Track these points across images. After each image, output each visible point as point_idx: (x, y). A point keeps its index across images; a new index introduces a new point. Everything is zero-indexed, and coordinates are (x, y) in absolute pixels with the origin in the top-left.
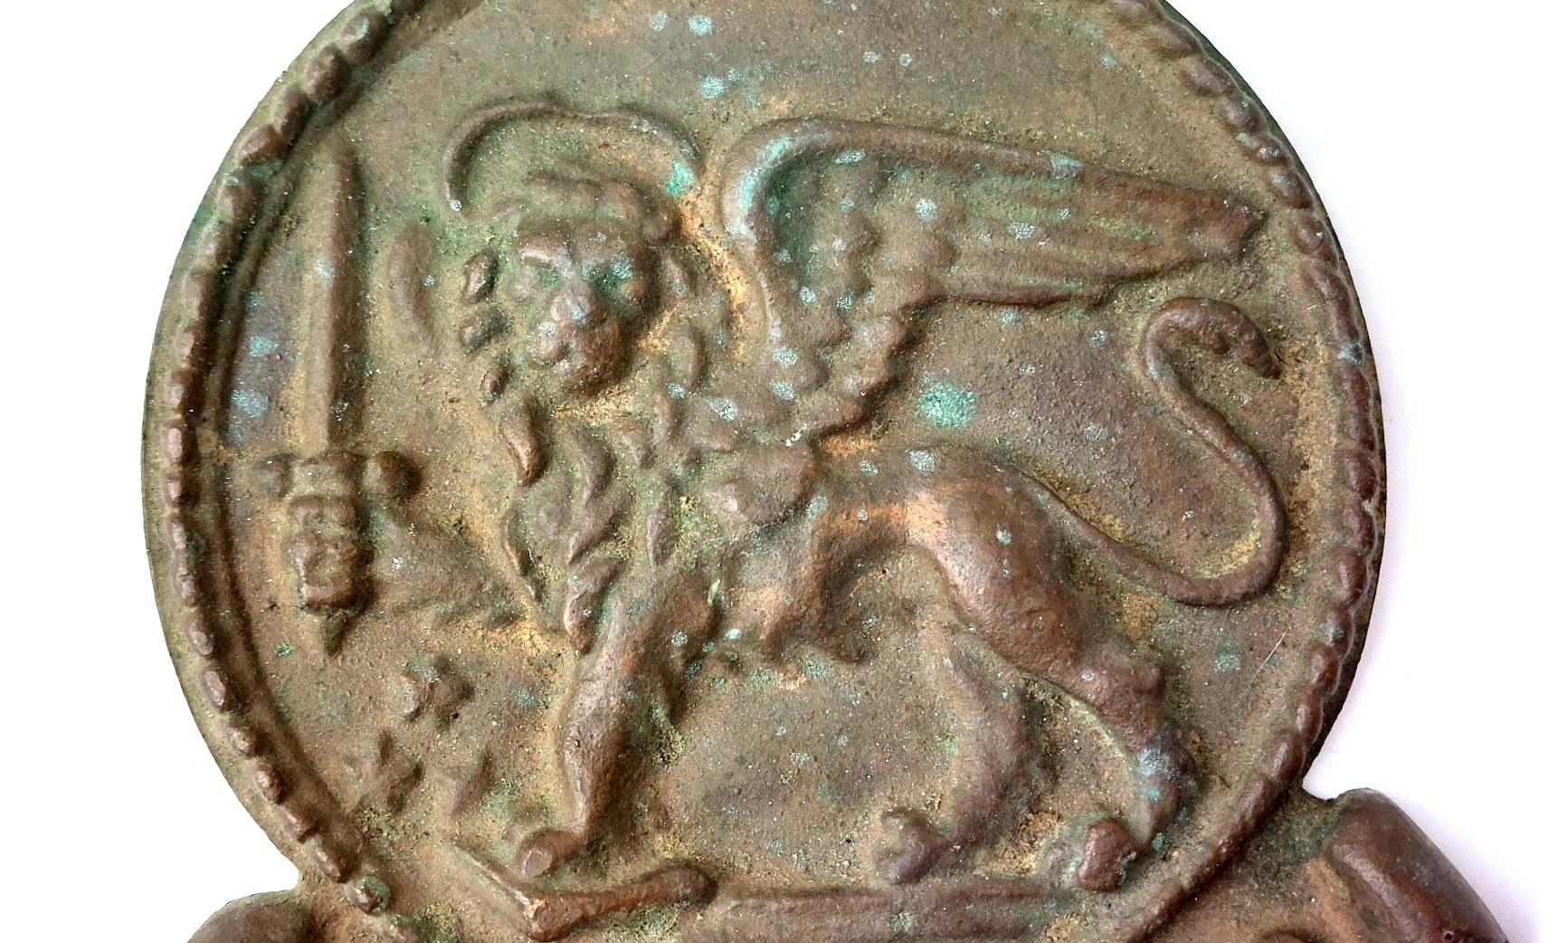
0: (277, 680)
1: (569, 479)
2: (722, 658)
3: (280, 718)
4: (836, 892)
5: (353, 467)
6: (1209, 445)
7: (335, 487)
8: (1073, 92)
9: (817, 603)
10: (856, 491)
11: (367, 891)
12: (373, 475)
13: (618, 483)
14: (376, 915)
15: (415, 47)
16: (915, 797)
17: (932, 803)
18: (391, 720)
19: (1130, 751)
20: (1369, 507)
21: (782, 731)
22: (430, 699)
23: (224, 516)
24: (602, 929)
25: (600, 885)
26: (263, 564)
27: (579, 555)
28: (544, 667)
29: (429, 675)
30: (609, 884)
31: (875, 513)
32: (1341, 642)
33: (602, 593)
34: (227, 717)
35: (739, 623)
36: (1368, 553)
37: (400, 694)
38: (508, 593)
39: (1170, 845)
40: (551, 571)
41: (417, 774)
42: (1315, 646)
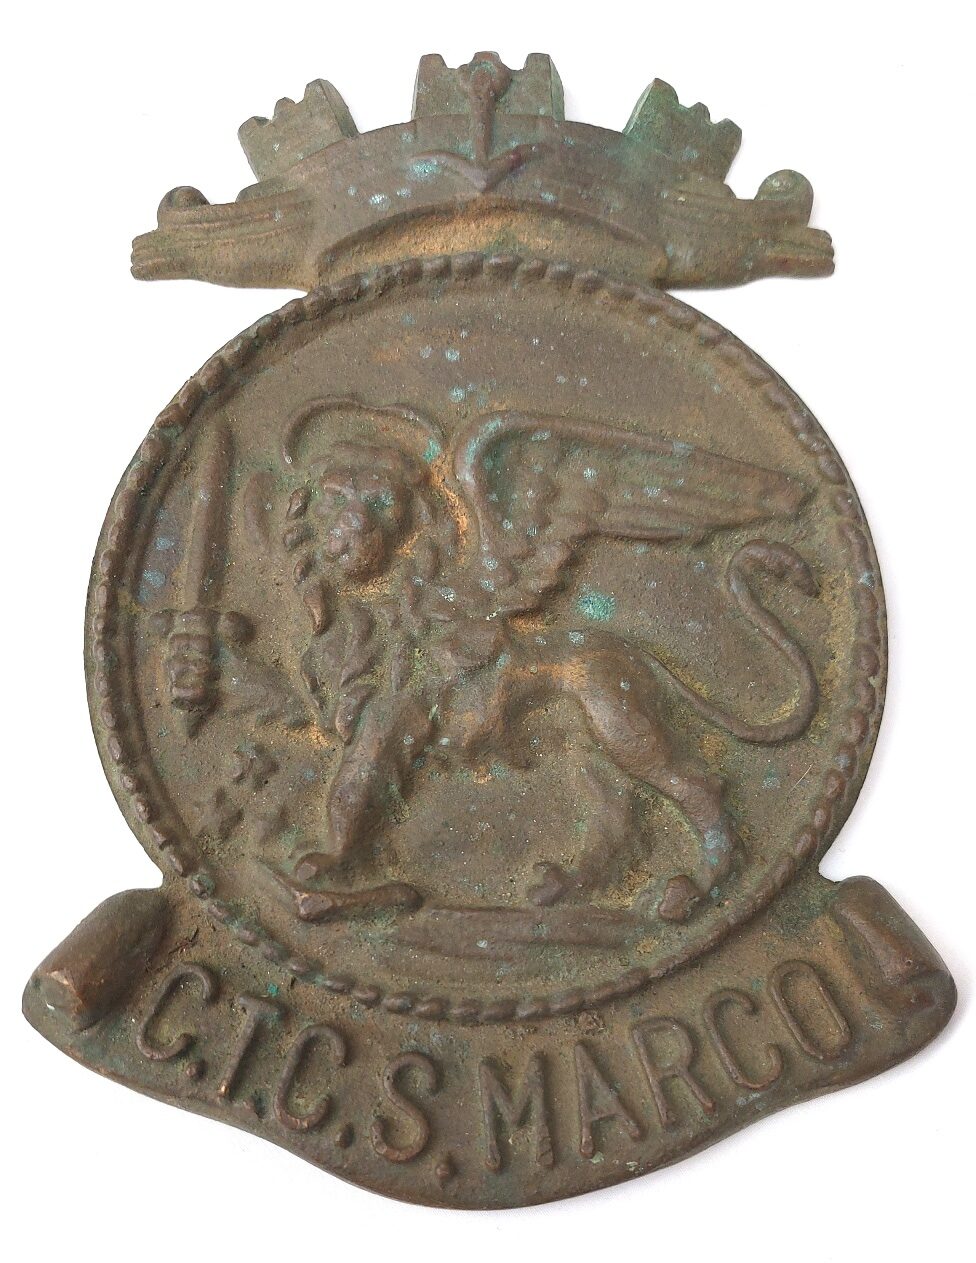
0: (156, 751)
1: (345, 632)
2: (436, 758)
3: (156, 773)
4: (499, 909)
5: (212, 618)
6: (769, 638)
7: (199, 629)
8: (692, 408)
9: (500, 723)
10: (530, 653)
11: (199, 883)
12: (224, 626)
13: (376, 637)
14: (204, 899)
15: (273, 364)
16: (556, 856)
17: (567, 860)
18: (225, 782)
19: (700, 833)
20: (874, 682)
21: (473, 808)
22: (250, 768)
23: (131, 646)
24: (347, 919)
25: (346, 890)
26: (154, 678)
27: (346, 682)
28: (324, 756)
29: (252, 755)
30: (353, 890)
31: (543, 668)
32: (850, 769)
33: (361, 706)
34: (121, 767)
35: (449, 735)
36: (871, 712)
37: (231, 764)
38: (303, 705)
39: (723, 896)
40: (329, 692)
41: (239, 816)
42: (832, 772)
